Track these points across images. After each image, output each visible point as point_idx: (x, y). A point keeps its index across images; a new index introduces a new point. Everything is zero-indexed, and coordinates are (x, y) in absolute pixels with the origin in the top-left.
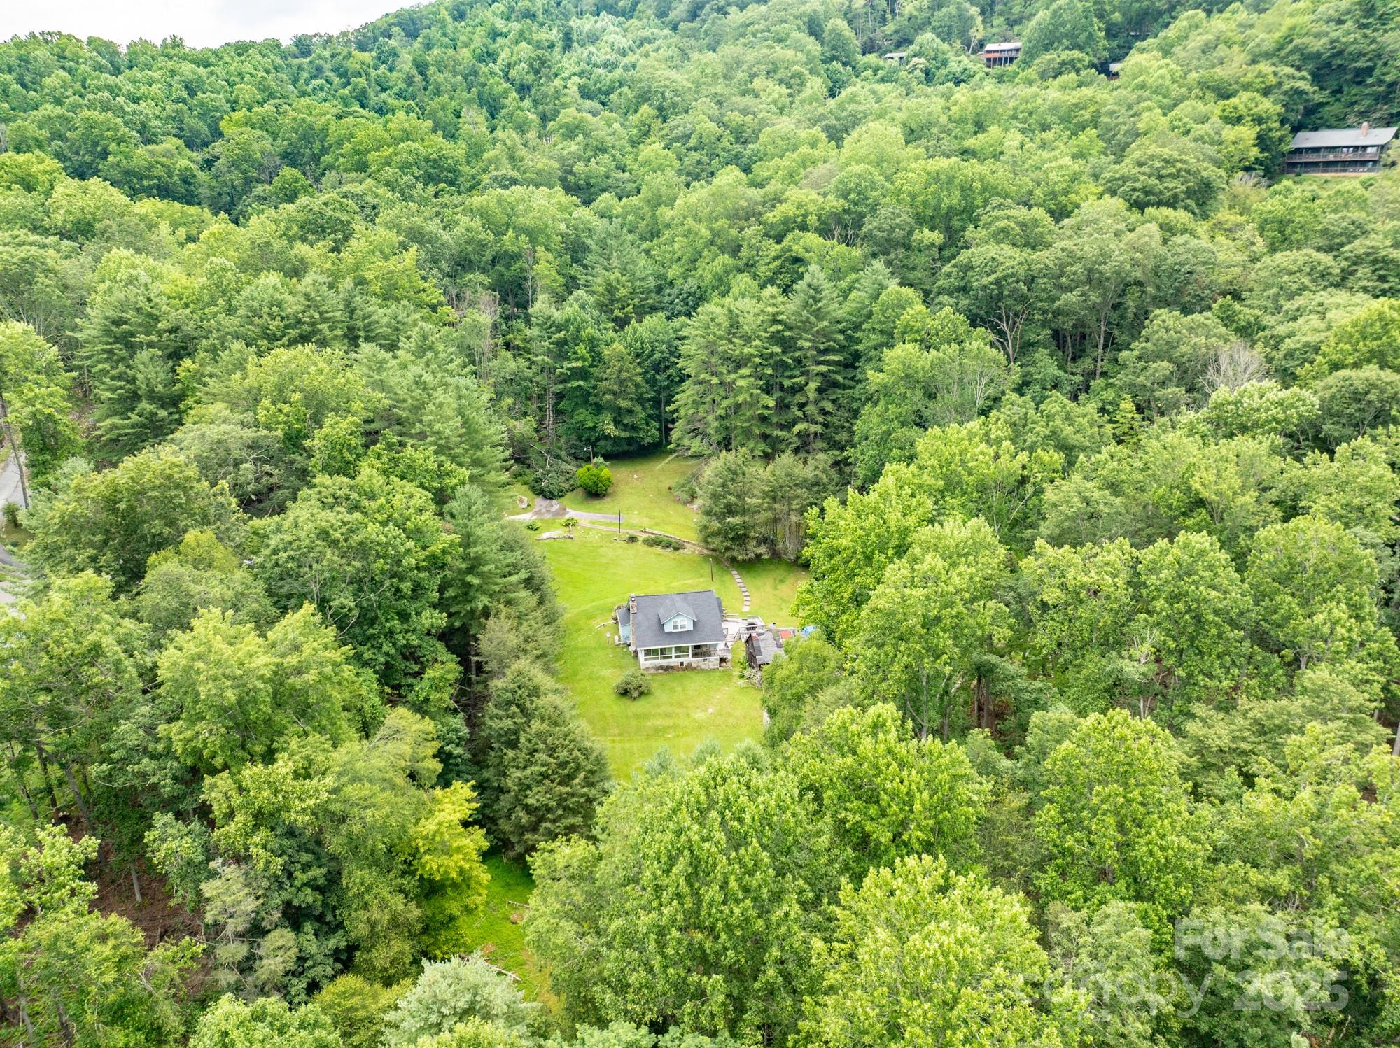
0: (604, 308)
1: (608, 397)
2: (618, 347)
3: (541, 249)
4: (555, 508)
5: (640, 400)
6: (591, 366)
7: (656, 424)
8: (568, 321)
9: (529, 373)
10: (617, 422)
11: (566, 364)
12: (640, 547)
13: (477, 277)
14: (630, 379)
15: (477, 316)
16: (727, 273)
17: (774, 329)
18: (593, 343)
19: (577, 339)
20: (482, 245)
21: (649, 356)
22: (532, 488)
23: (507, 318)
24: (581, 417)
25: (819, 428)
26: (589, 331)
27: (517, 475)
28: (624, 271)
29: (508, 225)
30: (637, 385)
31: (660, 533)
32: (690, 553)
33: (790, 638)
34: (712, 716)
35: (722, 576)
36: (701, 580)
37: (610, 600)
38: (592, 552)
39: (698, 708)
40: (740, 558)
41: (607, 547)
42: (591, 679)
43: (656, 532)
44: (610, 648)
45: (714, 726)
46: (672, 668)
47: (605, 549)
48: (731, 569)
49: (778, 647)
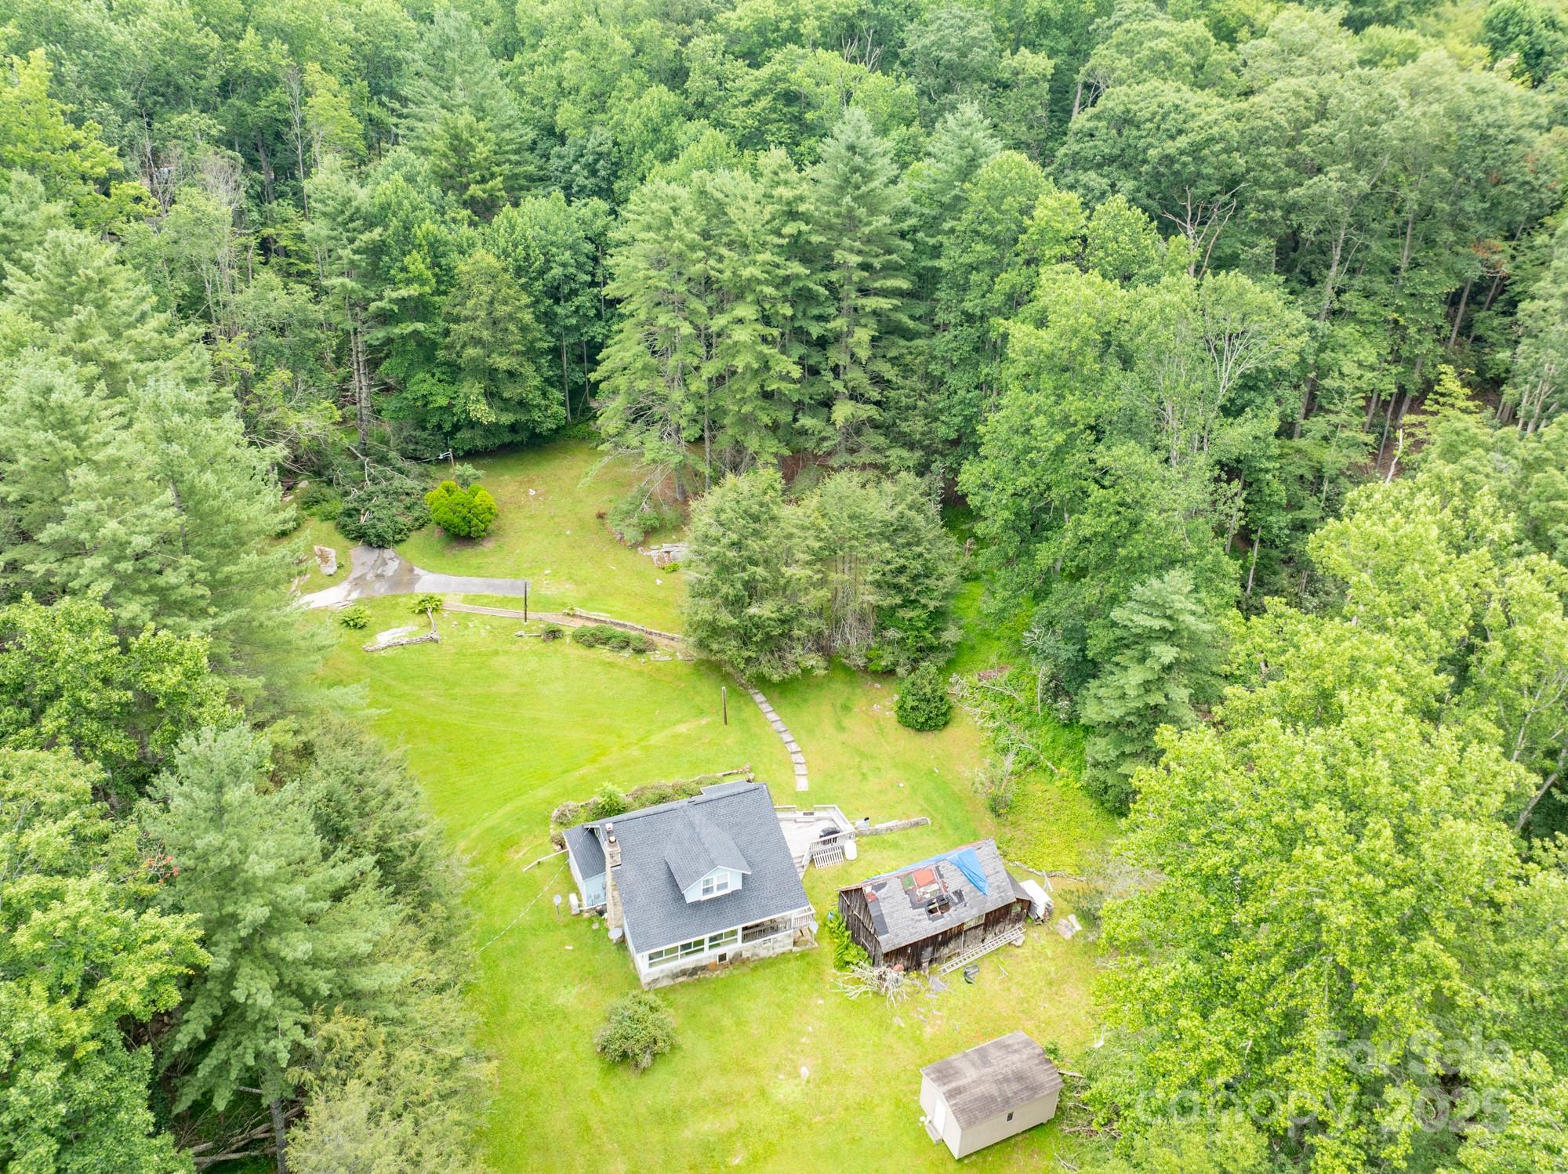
0: (448, 180)
1: (471, 352)
2: (484, 258)
3: (313, 67)
4: (393, 567)
5: (531, 353)
6: (437, 292)
7: (558, 395)
8: (385, 207)
9: (317, 312)
10: (490, 395)
11: (389, 293)
12: (568, 648)
13: (192, 119)
14: (511, 317)
15: (199, 201)
16: (668, 118)
17: (790, 229)
18: (436, 251)
19: (406, 240)
20: (199, 57)
21: (542, 273)
22: (343, 529)
23: (260, 198)
24: (425, 388)
25: (870, 411)
26: (428, 227)
27: (310, 503)
28: (480, 112)
29: (245, 21)
30: (524, 329)
31: (603, 616)
32: (667, 658)
33: (933, 882)
34: (811, 1086)
35: (739, 709)
36: (704, 722)
37: (542, 793)
38: (479, 668)
39: (777, 1068)
40: (776, 678)
41: (506, 652)
42: (539, 1018)
43: (594, 615)
44: (565, 926)
45: (822, 1114)
46: (703, 968)
47: (503, 659)
48: (751, 691)
49: (915, 906)
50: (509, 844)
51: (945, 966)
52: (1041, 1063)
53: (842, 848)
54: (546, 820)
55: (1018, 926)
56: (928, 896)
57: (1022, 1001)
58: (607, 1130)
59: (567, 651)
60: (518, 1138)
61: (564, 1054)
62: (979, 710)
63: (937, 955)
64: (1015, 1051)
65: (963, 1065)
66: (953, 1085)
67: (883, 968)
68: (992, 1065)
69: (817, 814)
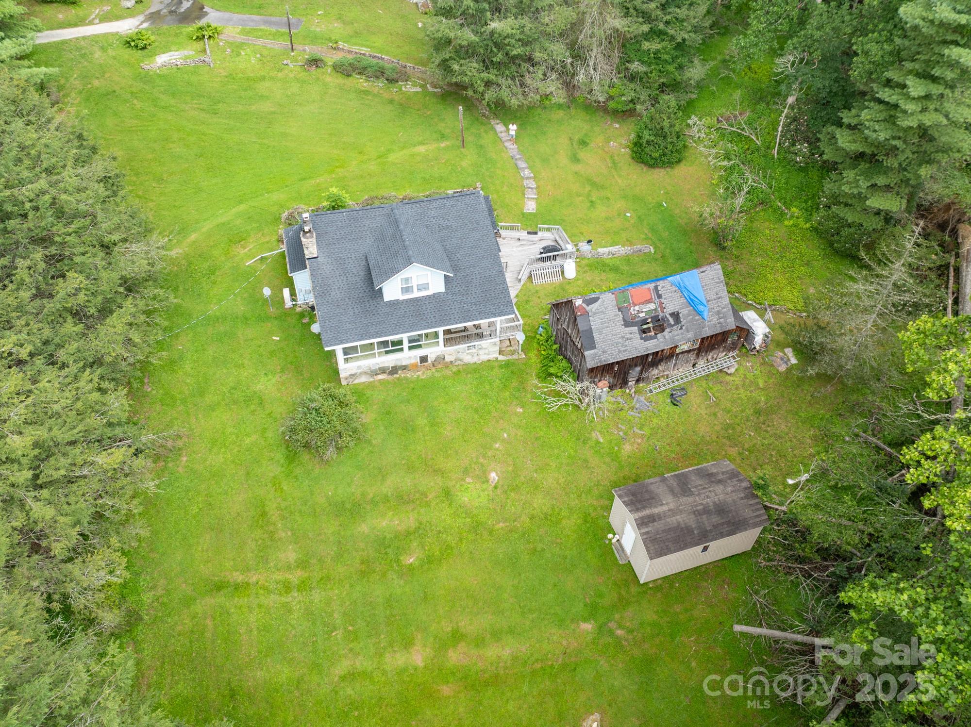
4: (186, 5)
12: (328, 76)
31: (364, 50)
32: (418, 89)
33: (649, 301)
34: (499, 491)
35: (479, 136)
36: (443, 145)
37: (275, 197)
38: (246, 90)
39: (466, 472)
40: (514, 102)
41: (272, 79)
42: (235, 402)
43: (355, 48)
44: (276, 318)
45: (505, 520)
46: (404, 368)
47: (267, 84)
48: (493, 122)
49: (627, 324)
50: (238, 239)
51: (652, 386)
52: (746, 497)
53: (562, 267)
54: (277, 220)
55: (731, 354)
56: (642, 315)
57: (727, 427)
58: (283, 518)
59: (328, 79)
60: (194, 517)
61: (254, 437)
62: (714, 151)
63: (644, 375)
64: (720, 482)
65: (659, 489)
66: (647, 512)
67: (586, 383)
68: (691, 494)
69: (540, 234)
